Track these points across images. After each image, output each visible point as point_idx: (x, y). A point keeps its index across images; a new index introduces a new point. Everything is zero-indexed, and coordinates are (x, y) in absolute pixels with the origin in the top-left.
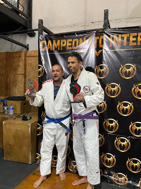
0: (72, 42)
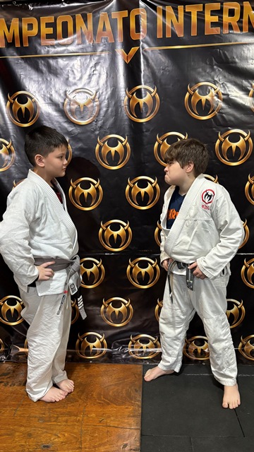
0: (53, 25)
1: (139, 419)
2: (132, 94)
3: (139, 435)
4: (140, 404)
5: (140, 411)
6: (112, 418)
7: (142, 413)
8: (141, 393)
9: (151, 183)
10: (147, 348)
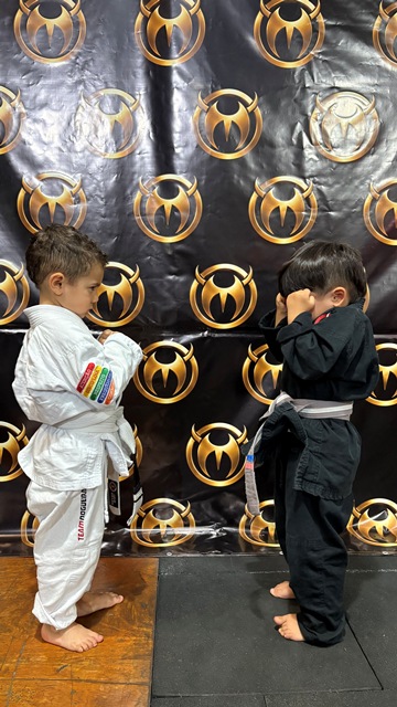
1: (148, 662)
2: (152, 10)
3: (146, 697)
4: (150, 631)
5: (151, 646)
6: (86, 663)
7: (154, 650)
8: (153, 609)
9: (186, 188)
10: (168, 526)
